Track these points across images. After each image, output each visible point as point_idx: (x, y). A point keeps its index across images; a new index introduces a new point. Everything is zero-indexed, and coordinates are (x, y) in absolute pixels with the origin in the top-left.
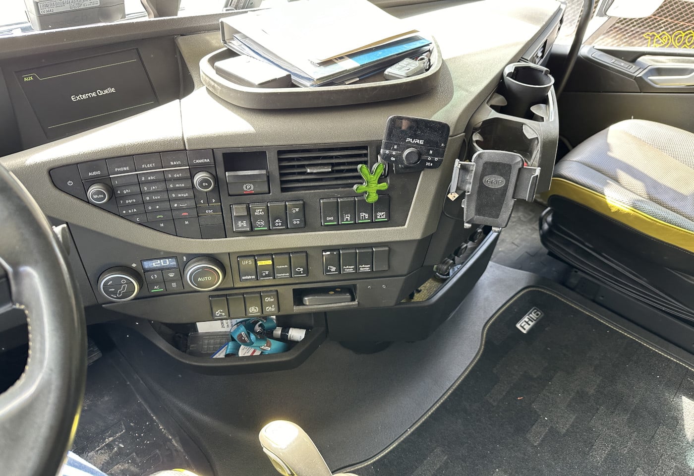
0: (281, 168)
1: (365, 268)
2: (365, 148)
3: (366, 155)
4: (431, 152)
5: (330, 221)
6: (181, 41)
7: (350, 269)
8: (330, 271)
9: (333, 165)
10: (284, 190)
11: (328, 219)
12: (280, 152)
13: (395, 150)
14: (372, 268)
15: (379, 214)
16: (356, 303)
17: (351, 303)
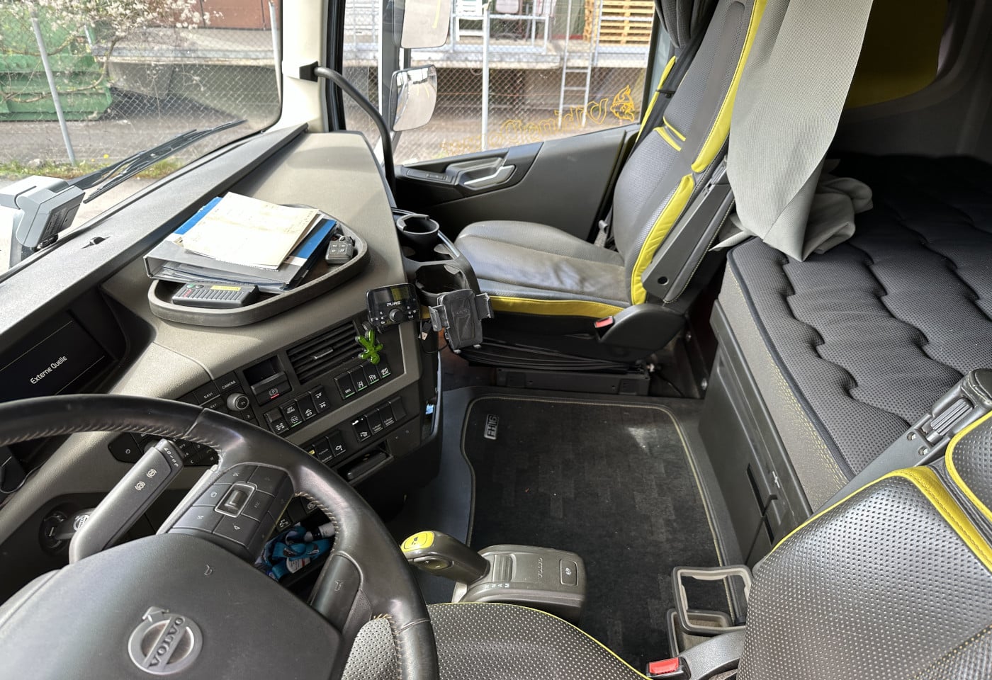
0: (293, 364)
1: (389, 422)
2: (351, 323)
3: (353, 328)
4: (408, 308)
5: (349, 393)
6: (107, 287)
7: (378, 428)
8: (363, 437)
9: (331, 346)
10: (302, 382)
11: (347, 392)
12: (288, 352)
13: (381, 315)
14: (394, 419)
15: (383, 371)
16: (391, 457)
17: (388, 459)
